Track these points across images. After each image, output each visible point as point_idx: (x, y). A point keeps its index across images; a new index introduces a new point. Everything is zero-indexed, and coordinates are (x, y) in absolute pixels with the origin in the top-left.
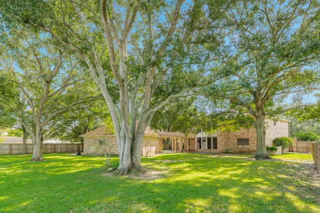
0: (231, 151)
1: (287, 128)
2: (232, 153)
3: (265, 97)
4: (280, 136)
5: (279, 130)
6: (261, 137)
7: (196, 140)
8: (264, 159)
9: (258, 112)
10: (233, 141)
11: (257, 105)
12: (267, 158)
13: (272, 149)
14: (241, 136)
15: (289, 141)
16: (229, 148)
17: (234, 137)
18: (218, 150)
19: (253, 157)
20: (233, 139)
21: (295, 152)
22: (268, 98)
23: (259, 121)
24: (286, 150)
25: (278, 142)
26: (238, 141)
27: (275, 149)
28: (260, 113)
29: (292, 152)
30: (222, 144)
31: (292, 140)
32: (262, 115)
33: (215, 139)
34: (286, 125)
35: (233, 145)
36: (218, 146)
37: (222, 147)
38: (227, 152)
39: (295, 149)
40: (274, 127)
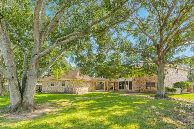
0: (141, 91)
1: (187, 75)
2: (142, 93)
3: (166, 48)
4: (180, 81)
5: (179, 76)
6: (161, 81)
7: (119, 83)
8: (162, 98)
9: (159, 61)
10: (144, 84)
11: (158, 56)
12: (165, 97)
13: (172, 90)
14: (149, 81)
15: (187, 85)
16: (141, 88)
17: (144, 81)
18: (132, 90)
19: (153, 96)
20: (144, 83)
21: (192, 92)
22: (169, 50)
23: (160, 68)
24: (185, 91)
25: (178, 85)
26: (147, 84)
27: (175, 90)
28: (161, 62)
29: (190, 92)
30: (135, 86)
31: (190, 83)
32: (162, 63)
33: (131, 83)
34: (187, 73)
35: (143, 87)
36: (132, 87)
37: (135, 88)
38: (139, 92)
39: (192, 91)
40: (176, 74)
